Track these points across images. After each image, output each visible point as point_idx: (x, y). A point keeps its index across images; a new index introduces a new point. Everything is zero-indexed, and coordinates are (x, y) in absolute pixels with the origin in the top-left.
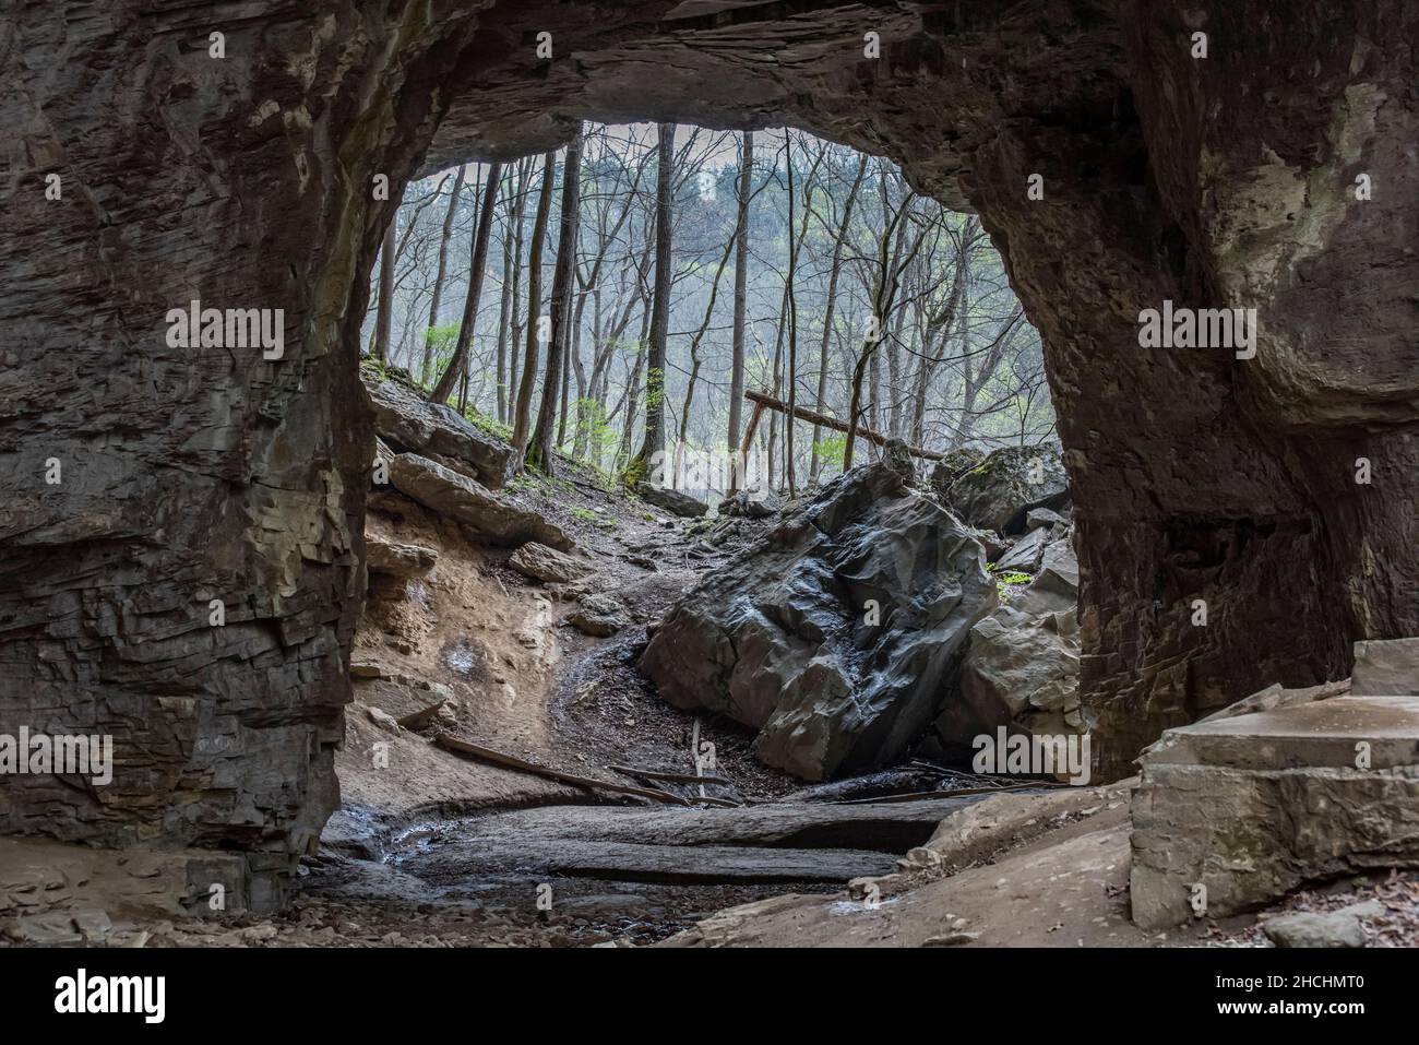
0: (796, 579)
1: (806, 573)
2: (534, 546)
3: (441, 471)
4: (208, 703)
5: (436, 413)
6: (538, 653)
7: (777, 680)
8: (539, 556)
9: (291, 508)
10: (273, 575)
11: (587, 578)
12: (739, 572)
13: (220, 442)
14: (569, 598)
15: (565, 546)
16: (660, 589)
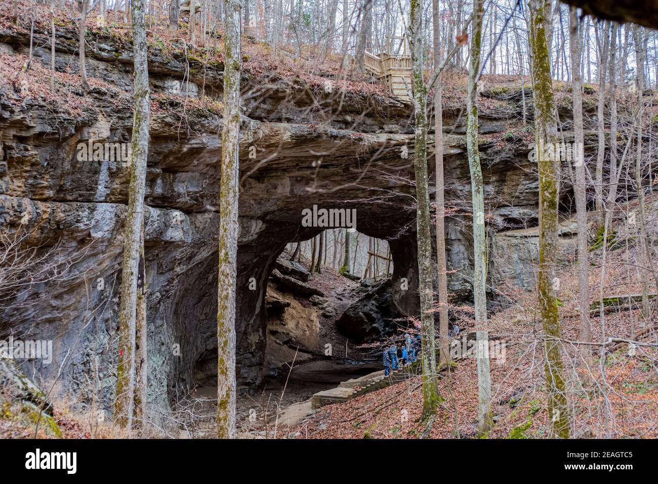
0: (371, 305)
1: (373, 304)
2: (315, 296)
3: (293, 280)
4: (243, 365)
5: (292, 264)
6: (315, 323)
7: (366, 329)
8: (317, 298)
9: (254, 335)
10: (252, 346)
11: (327, 303)
12: (359, 304)
13: (243, 329)
14: (323, 309)
15: (322, 295)
16: (343, 306)
